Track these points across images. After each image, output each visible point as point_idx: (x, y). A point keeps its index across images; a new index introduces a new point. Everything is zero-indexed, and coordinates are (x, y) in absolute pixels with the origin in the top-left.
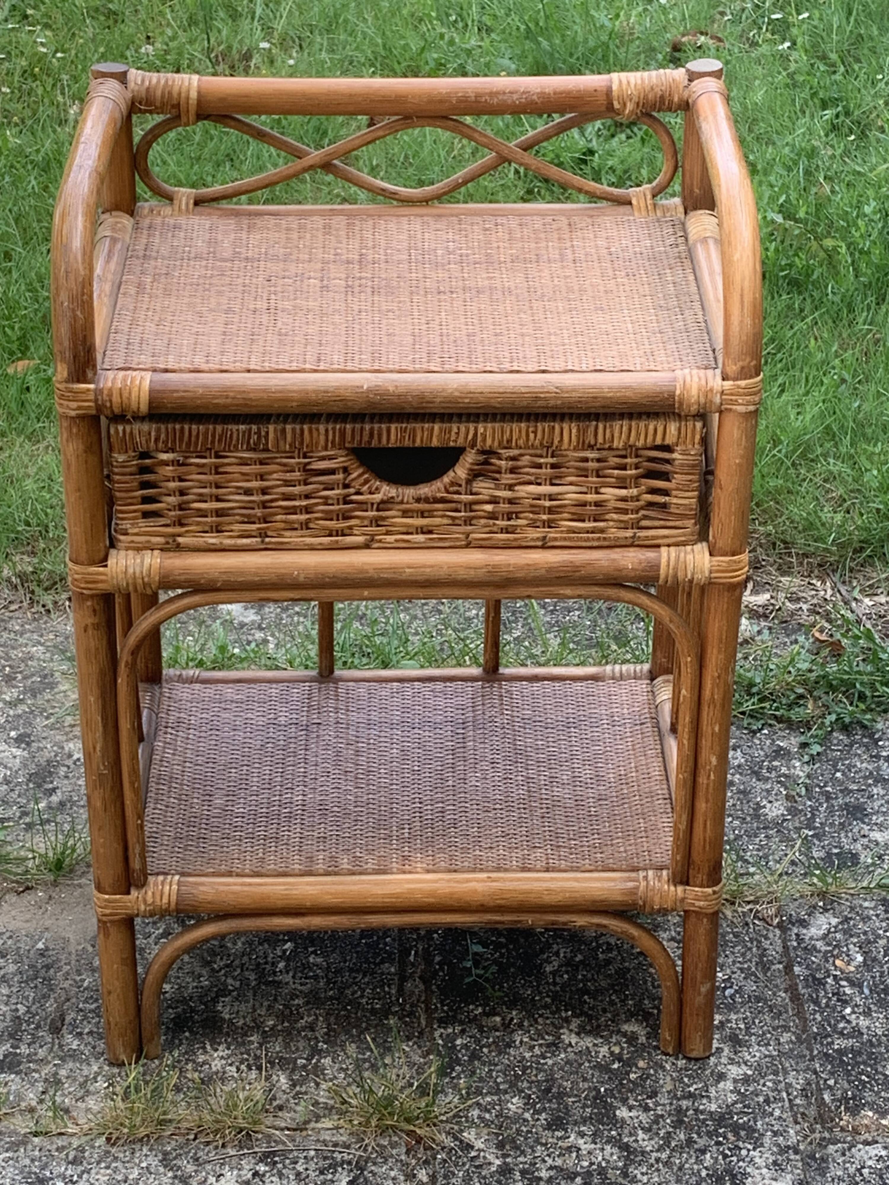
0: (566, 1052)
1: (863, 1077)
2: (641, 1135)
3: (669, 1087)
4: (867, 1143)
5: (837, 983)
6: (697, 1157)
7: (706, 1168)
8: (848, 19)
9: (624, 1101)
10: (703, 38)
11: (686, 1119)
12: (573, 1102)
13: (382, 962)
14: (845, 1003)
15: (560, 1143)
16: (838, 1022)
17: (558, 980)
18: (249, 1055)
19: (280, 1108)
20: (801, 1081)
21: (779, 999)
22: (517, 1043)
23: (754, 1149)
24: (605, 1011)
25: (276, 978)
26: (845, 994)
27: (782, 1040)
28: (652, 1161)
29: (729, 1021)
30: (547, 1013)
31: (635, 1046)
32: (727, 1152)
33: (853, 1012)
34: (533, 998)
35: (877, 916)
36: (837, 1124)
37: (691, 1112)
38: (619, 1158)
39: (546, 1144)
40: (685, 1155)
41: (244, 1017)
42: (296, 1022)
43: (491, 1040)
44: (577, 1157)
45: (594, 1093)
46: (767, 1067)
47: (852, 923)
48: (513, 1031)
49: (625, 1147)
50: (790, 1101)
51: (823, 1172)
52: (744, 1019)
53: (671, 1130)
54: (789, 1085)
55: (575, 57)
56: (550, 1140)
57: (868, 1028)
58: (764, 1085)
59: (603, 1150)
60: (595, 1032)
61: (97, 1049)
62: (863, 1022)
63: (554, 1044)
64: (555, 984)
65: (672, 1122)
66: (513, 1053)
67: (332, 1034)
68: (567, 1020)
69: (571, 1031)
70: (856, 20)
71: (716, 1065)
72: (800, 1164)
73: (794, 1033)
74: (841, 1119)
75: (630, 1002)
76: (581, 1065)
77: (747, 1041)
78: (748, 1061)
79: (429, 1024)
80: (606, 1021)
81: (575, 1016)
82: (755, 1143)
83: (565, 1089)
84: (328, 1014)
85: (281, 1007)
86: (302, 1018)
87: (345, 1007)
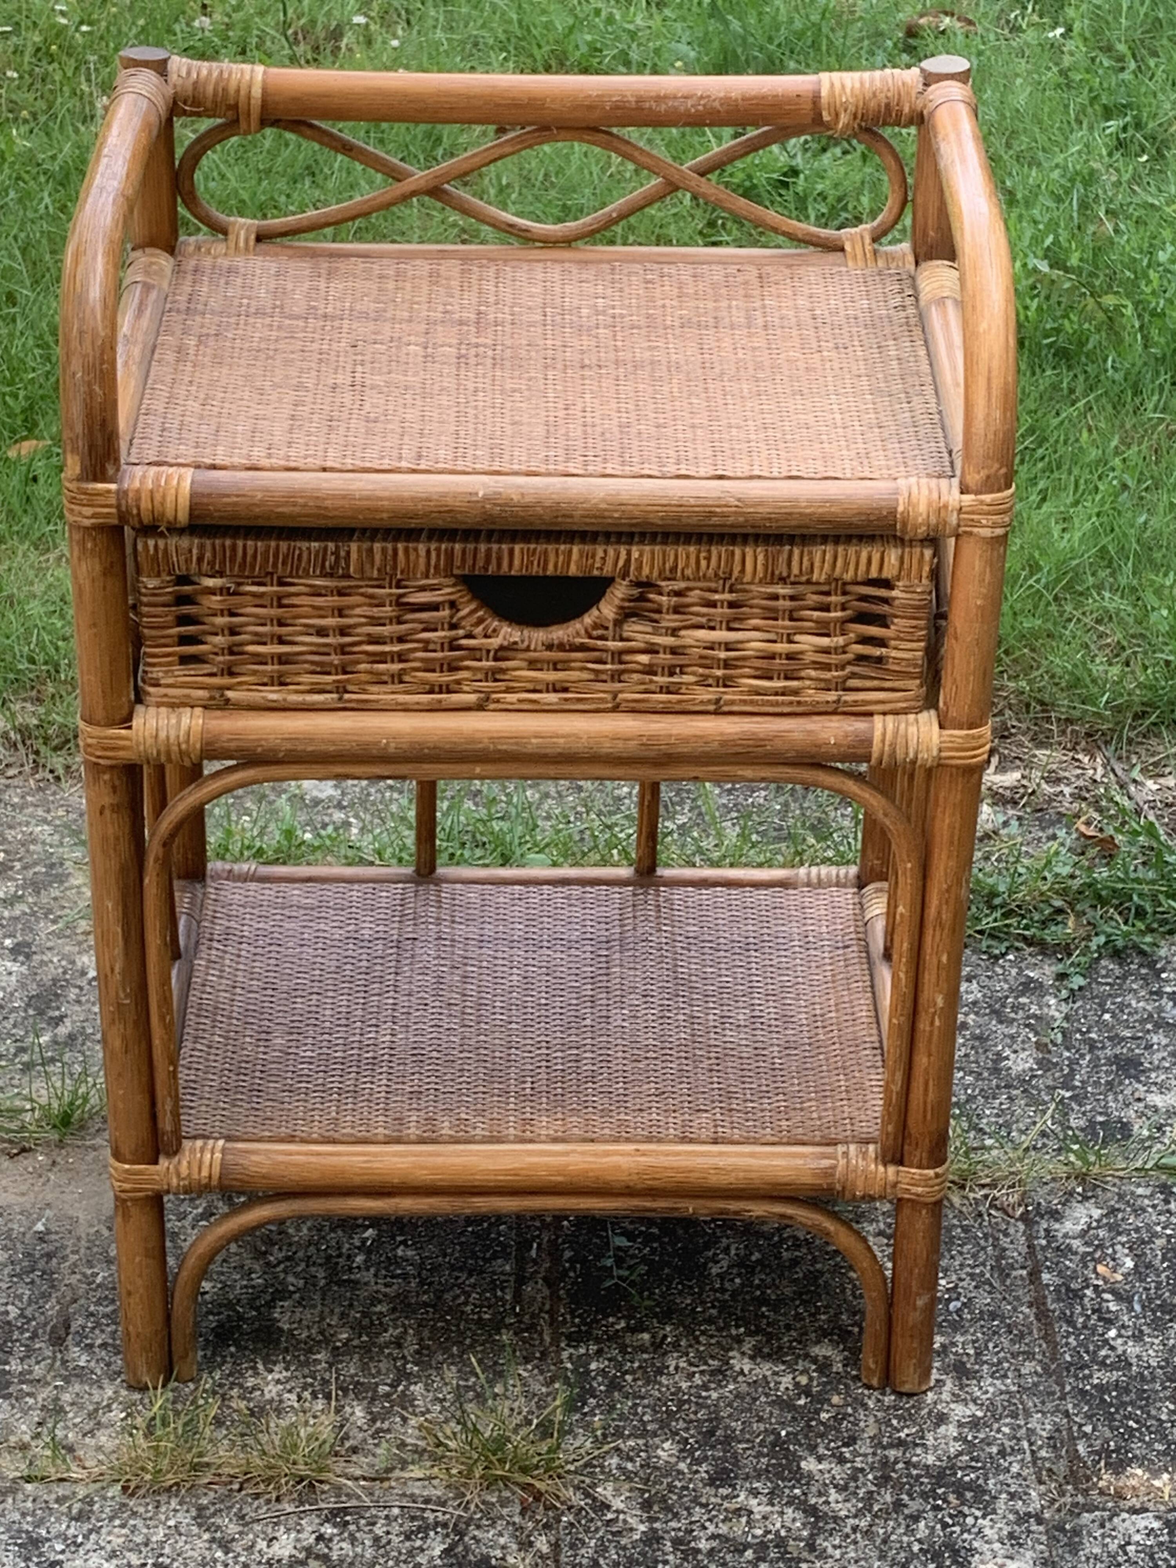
0: (735, 1381)
1: (1131, 1423)
2: (833, 1495)
3: (871, 1431)
4: (1134, 1511)
5: (1099, 1296)
6: (908, 1526)
7: (920, 1541)
9: (812, 1449)
10: (947, 20)
11: (893, 1475)
12: (745, 1449)
13: (495, 1257)
14: (1109, 1322)
15: (726, 1505)
16: (1100, 1348)
17: (727, 1285)
18: (315, 1379)
19: (354, 1450)
20: (1048, 1427)
21: (1021, 1316)
22: (671, 1369)
23: (984, 1517)
24: (788, 1327)
25: (353, 1277)
26: (1109, 1311)
27: (1023, 1371)
28: (848, 1530)
29: (953, 1344)
30: (712, 1329)
31: (827, 1376)
32: (947, 1519)
33: (1120, 1336)
34: (694, 1309)
35: (1154, 1207)
36: (1095, 1484)
37: (900, 1465)
38: (803, 1524)
39: (707, 1505)
40: (891, 1523)
41: (309, 1328)
42: (378, 1335)
43: (636, 1365)
44: (748, 1522)
45: (772, 1437)
46: (1005, 1408)
47: (1120, 1216)
48: (665, 1354)
49: (812, 1511)
50: (1033, 1452)
51: (1074, 1549)
52: (974, 1342)
53: (874, 1489)
54: (1031, 1432)
55: (776, 42)
56: (713, 1500)
57: (1139, 1357)
58: (999, 1431)
59: (782, 1513)
60: (776, 1356)
61: (113, 1367)
62: (1132, 1350)
63: (719, 1371)
64: (723, 1290)
65: (875, 1478)
66: (665, 1382)
67: (425, 1352)
68: (739, 1340)
69: (743, 1354)
71: (935, 1403)
72: (1044, 1538)
73: (1040, 1361)
74: (1100, 1479)
75: (823, 1317)
76: (755, 1399)
77: (977, 1372)
78: (978, 1398)
79: (555, 1342)
80: (791, 1342)
81: (749, 1334)
82: (985, 1508)
83: (734, 1431)
84: (420, 1326)
85: (358, 1315)
86: (386, 1330)
87: (443, 1316)
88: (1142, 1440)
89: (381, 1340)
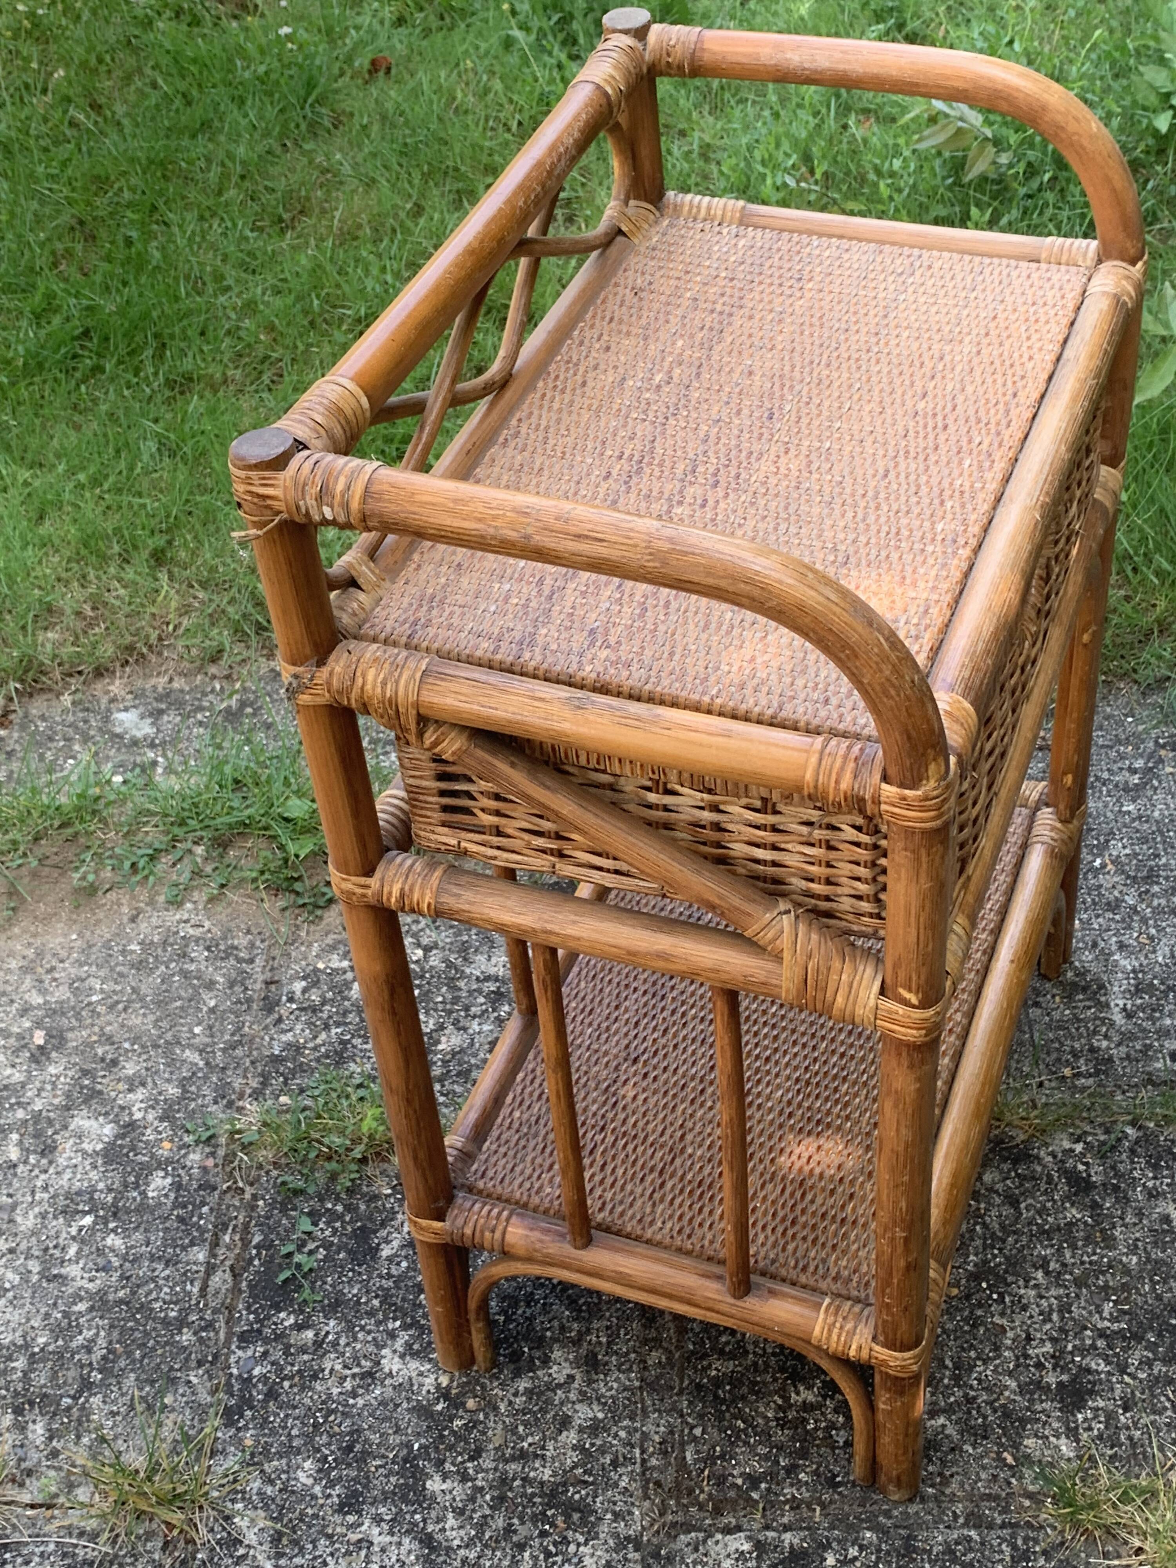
0: (383, 1385)
1: (739, 1422)
2: (451, 1521)
3: (497, 1441)
4: (728, 1530)
6: (514, 1557)
9: (440, 1465)
11: (510, 1494)
12: (377, 1468)
13: (192, 1244)
15: (350, 1535)
17: (393, 1270)
18: (8, 1390)
19: (29, 1473)
20: (662, 1429)
22: (327, 1372)
23: (586, 1544)
25: (63, 1271)
27: (649, 1362)
29: (588, 1331)
30: (371, 1322)
32: (552, 1548)
34: (359, 1300)
36: (696, 1499)
37: (517, 1483)
38: (417, 1558)
39: (333, 1536)
40: (498, 1553)
41: (14, 1330)
42: (72, 1338)
43: (296, 1368)
44: (366, 1556)
45: (405, 1451)
46: (625, 1407)
48: (324, 1354)
49: (427, 1541)
50: (644, 1461)
52: (608, 1328)
53: (489, 1512)
54: (645, 1436)
56: (338, 1530)
58: (616, 1436)
59: (399, 1544)
60: (422, 1354)
63: (370, 1374)
64: (389, 1276)
65: (492, 1500)
66: (318, 1388)
67: (111, 1356)
68: (392, 1335)
69: (395, 1351)
71: (562, 1403)
73: (666, 1349)
74: (702, 1491)
76: (397, 1406)
77: (606, 1364)
78: (603, 1396)
79: (228, 1342)
81: (405, 1327)
82: (589, 1532)
83: (370, 1446)
84: (112, 1326)
85: (59, 1316)
86: (80, 1333)
87: (134, 1315)
88: (746, 1443)
89: (74, 1344)
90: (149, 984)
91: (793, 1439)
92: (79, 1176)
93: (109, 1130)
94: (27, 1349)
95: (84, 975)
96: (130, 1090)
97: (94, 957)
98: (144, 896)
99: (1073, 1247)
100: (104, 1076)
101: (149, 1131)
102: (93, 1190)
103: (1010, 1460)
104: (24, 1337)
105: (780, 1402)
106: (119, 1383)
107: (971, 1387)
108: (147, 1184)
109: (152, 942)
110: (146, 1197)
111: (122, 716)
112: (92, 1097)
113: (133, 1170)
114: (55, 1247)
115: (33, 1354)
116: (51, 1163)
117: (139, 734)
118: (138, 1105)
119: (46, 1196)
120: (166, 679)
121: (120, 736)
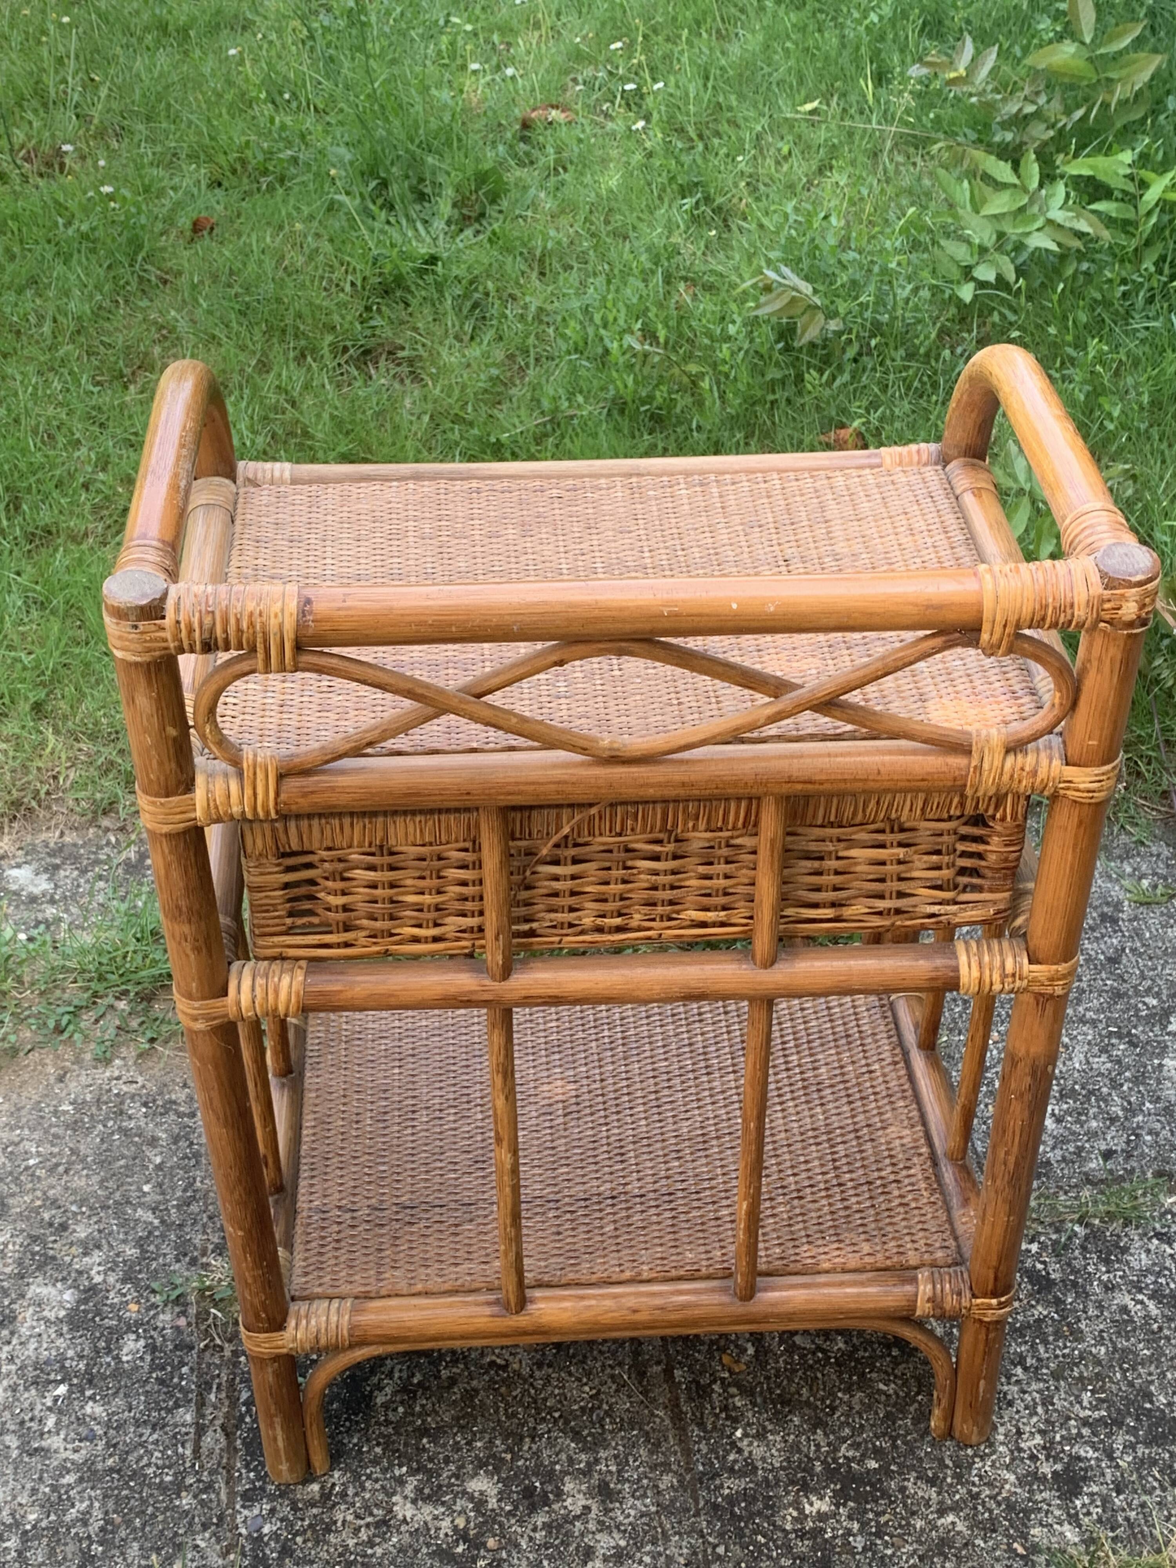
0: (399, 1532)
1: (759, 1537)
5: (725, 1391)
8: (705, 85)
10: (554, 112)
13: (177, 1406)
14: (736, 1421)
16: (728, 1453)
17: (391, 1416)
20: (685, 1551)
21: (658, 1420)
22: (339, 1524)
24: (447, 1461)
25: (44, 1444)
26: (735, 1408)
27: (662, 1486)
29: (597, 1461)
30: (377, 1470)
31: (484, 1515)
33: (745, 1435)
34: (360, 1450)
42: (64, 1512)
43: (306, 1523)
46: (646, 1533)
48: (334, 1506)
52: (616, 1457)
57: (763, 1459)
60: (434, 1498)
62: (758, 1451)
63: (384, 1522)
64: (388, 1423)
66: (333, 1540)
67: (109, 1527)
68: (401, 1481)
69: (406, 1497)
70: (714, 87)
71: (582, 1535)
73: (676, 1473)
75: (479, 1444)
76: (416, 1552)
77: (620, 1492)
78: (621, 1524)
79: (231, 1504)
80: (450, 1478)
81: (412, 1472)
84: (105, 1496)
85: (47, 1490)
86: (73, 1506)
87: (127, 1483)
88: (770, 1558)
89: (68, 1518)
90: (88, 1145)
91: (814, 1549)
92: (45, 1345)
93: (69, 1296)
94: (17, 1527)
95: (17, 1139)
96: (85, 1254)
97: (24, 1120)
98: (69, 1055)
99: (1045, 1342)
100: (55, 1241)
101: (112, 1294)
102: (61, 1359)
103: (1021, 1550)
104: (13, 1514)
105: (795, 1514)
106: (122, 1554)
107: (974, 1484)
108: (120, 1349)
109: (84, 1102)
110: (121, 1361)
111: (15, 872)
112: (46, 1264)
113: (102, 1335)
114: (32, 1419)
115: (26, 1532)
116: (12, 1333)
117: (36, 891)
118: (96, 1269)
119: (13, 1368)
120: (57, 833)
121: (17, 893)
